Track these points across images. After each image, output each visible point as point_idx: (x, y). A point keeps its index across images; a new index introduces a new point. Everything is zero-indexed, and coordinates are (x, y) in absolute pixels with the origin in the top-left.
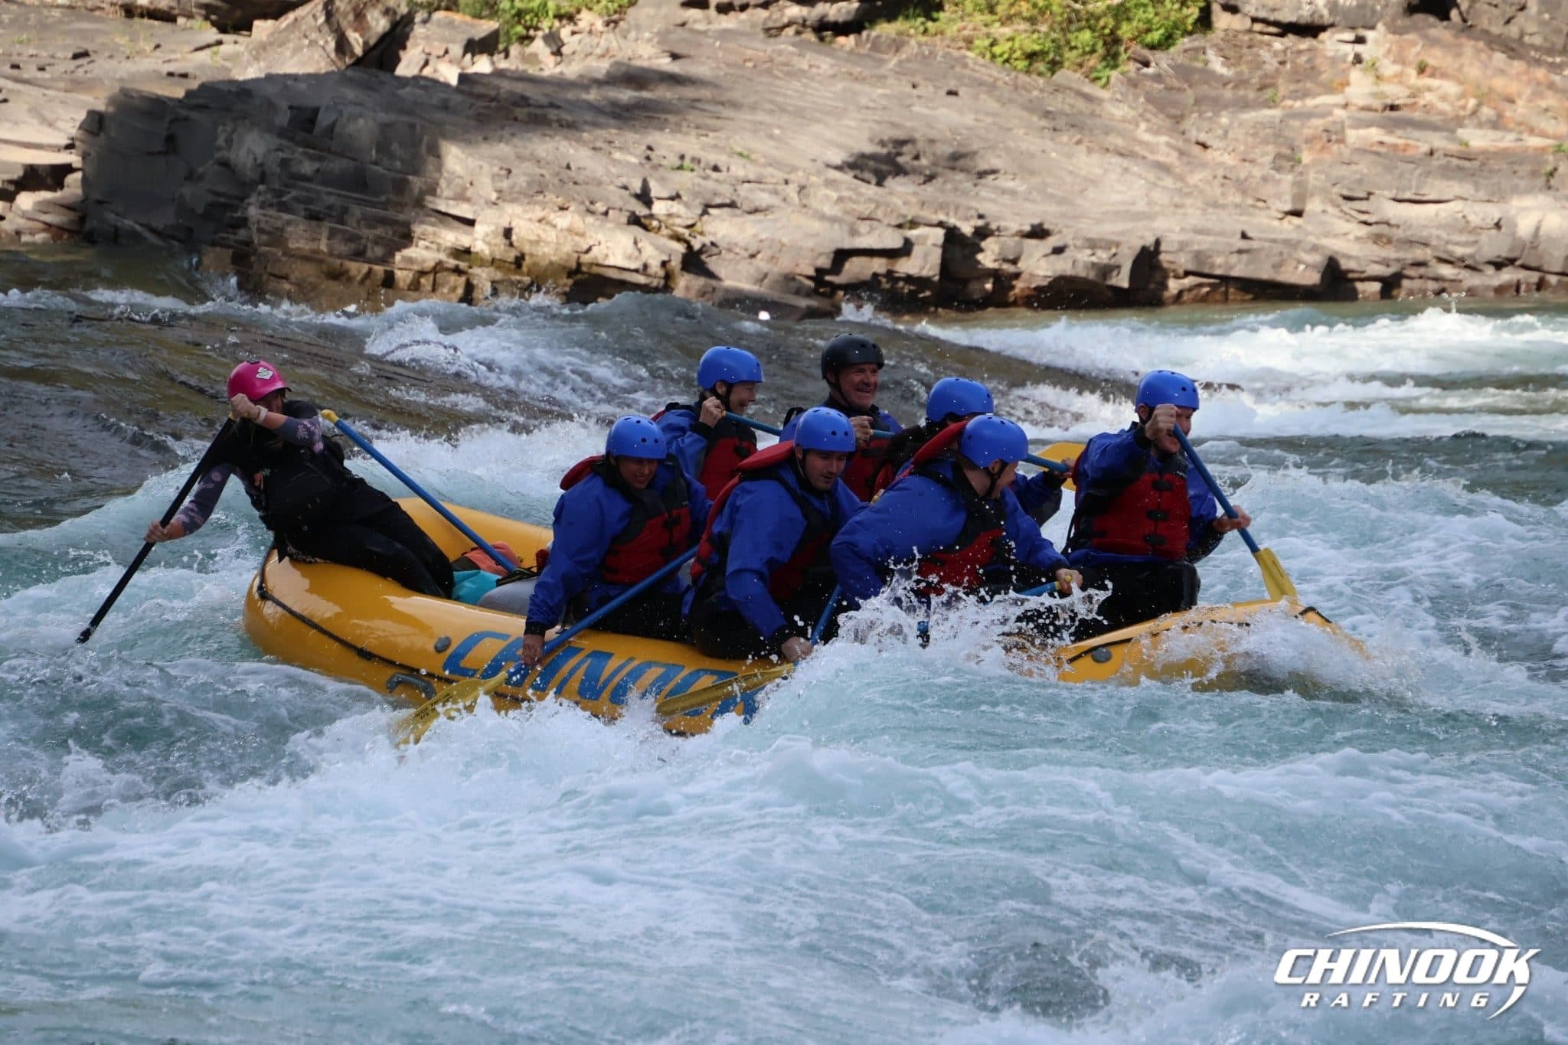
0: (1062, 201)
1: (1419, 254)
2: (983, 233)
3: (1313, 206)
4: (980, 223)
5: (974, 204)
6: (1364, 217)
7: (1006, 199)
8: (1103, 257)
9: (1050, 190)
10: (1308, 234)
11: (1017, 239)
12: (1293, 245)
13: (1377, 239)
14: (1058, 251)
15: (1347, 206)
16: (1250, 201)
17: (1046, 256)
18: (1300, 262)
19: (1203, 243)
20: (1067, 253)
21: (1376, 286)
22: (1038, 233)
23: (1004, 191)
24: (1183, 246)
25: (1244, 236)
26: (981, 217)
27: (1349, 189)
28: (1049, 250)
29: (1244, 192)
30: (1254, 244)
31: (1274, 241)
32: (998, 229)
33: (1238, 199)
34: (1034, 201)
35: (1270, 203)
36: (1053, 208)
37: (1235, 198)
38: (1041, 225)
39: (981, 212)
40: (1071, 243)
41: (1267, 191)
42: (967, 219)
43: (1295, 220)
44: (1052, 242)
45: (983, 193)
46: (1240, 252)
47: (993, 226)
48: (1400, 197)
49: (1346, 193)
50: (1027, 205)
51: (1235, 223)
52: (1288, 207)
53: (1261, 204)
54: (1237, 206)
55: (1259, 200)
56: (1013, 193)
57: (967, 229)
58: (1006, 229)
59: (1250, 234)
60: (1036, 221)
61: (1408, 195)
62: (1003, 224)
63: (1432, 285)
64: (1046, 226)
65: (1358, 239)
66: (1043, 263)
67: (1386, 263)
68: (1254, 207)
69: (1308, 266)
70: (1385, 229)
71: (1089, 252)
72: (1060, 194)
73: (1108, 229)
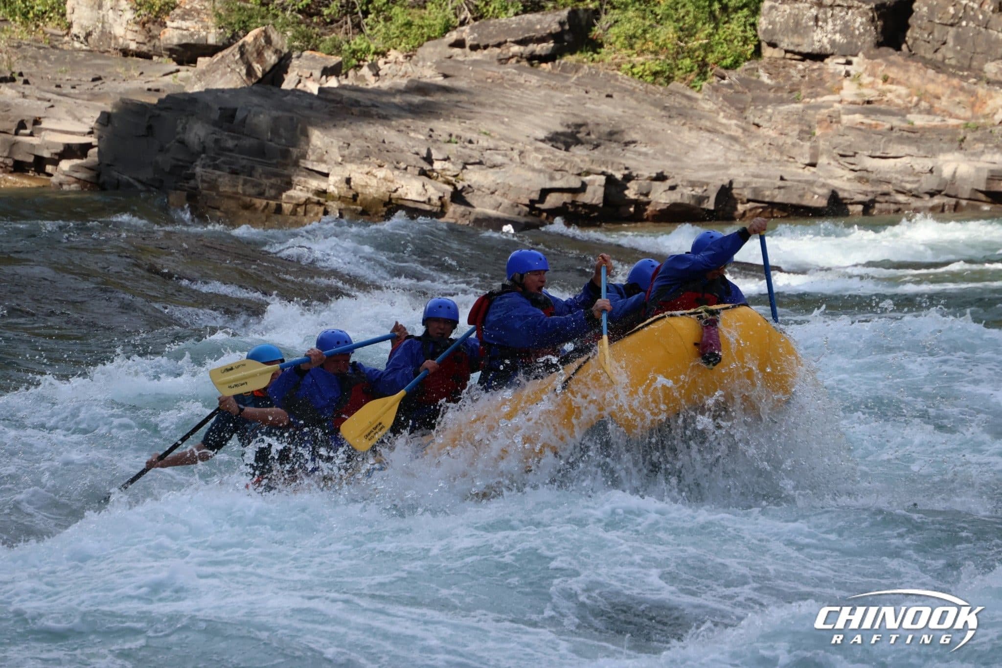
0: (675, 159)
1: (885, 188)
2: (628, 178)
3: (823, 160)
4: (626, 172)
5: (623, 161)
6: (853, 167)
7: (641, 158)
8: (699, 191)
9: (667, 153)
10: (819, 177)
11: (648, 181)
12: (811, 183)
13: (860, 179)
14: (673, 188)
15: (842, 160)
16: (785, 158)
17: (665, 191)
18: (815, 193)
19: (758, 183)
20: (678, 189)
21: (860, 208)
22: (661, 177)
23: (640, 154)
24: (745, 185)
25: (782, 179)
26: (627, 168)
27: (844, 151)
28: (667, 188)
29: (782, 153)
30: (788, 184)
31: (799, 181)
32: (637, 176)
33: (778, 157)
34: (658, 159)
35: (797, 159)
36: (669, 163)
37: (776, 156)
38: (662, 173)
39: (627, 166)
40: (680, 183)
41: (795, 152)
42: (619, 170)
43: (812, 169)
44: (669, 183)
45: (628, 155)
46: (780, 188)
47: (634, 174)
48: (874, 155)
49: (841, 152)
50: (654, 162)
51: (777, 171)
52: (807, 161)
53: (791, 160)
54: (777, 161)
55: (790, 157)
56: (646, 154)
57: (619, 176)
58: (642, 176)
59: (785, 177)
60: (659, 171)
61: (878, 154)
62: (640, 173)
63: (893, 207)
64: (665, 174)
65: (849, 180)
66: (664, 195)
67: (865, 193)
68: (788, 161)
69: (820, 196)
70: (865, 174)
71: (690, 189)
72: (673, 155)
73: (702, 175)
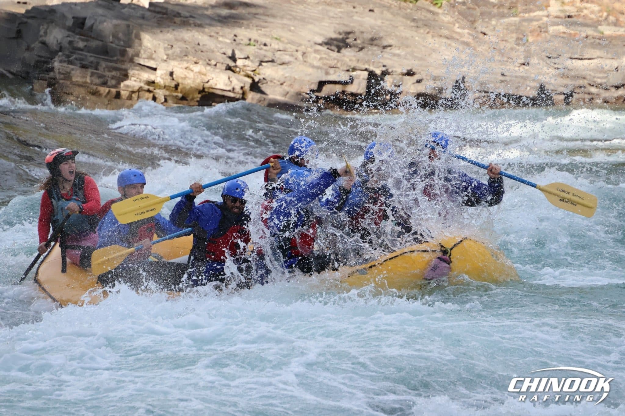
0: (421, 59)
1: (581, 82)
2: (385, 73)
3: (534, 61)
4: (384, 69)
5: (381, 61)
6: (556, 66)
7: (396, 58)
8: (439, 84)
9: (415, 54)
10: (531, 73)
11: (401, 76)
12: (525, 78)
13: (564, 76)
14: (419, 81)
15: (548, 61)
16: (505, 59)
17: (414, 83)
18: (527, 86)
19: (484, 78)
20: (423, 82)
21: (562, 97)
22: (410, 73)
23: (395, 55)
24: (475, 79)
25: (503, 75)
26: (384, 66)
27: (550, 54)
28: (415, 81)
29: (503, 55)
30: (507, 78)
31: (516, 77)
32: (392, 72)
33: (500, 58)
34: (408, 59)
35: (514, 59)
36: (416, 62)
37: (498, 58)
38: (411, 70)
39: (385, 64)
40: (424, 77)
41: (513, 54)
42: (378, 67)
43: (526, 68)
44: (416, 77)
45: (386, 55)
46: (501, 82)
47: (390, 70)
48: (573, 56)
49: (548, 55)
50: (405, 61)
51: (498, 68)
52: (522, 61)
53: (510, 60)
54: (500, 61)
55: (509, 58)
56: (399, 55)
57: (378, 72)
58: (395, 72)
59: (505, 74)
60: (409, 68)
61: (576, 56)
62: (394, 69)
63: (587, 97)
64: (414, 70)
65: (554, 76)
66: (412, 87)
67: (566, 86)
68: (507, 61)
69: (532, 88)
70: (566, 71)
71: (432, 82)
72: (419, 56)
73: (441, 72)
